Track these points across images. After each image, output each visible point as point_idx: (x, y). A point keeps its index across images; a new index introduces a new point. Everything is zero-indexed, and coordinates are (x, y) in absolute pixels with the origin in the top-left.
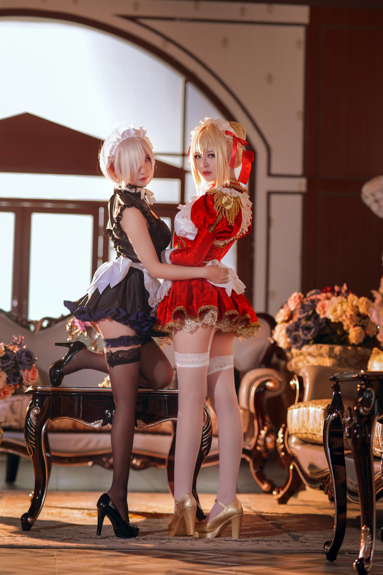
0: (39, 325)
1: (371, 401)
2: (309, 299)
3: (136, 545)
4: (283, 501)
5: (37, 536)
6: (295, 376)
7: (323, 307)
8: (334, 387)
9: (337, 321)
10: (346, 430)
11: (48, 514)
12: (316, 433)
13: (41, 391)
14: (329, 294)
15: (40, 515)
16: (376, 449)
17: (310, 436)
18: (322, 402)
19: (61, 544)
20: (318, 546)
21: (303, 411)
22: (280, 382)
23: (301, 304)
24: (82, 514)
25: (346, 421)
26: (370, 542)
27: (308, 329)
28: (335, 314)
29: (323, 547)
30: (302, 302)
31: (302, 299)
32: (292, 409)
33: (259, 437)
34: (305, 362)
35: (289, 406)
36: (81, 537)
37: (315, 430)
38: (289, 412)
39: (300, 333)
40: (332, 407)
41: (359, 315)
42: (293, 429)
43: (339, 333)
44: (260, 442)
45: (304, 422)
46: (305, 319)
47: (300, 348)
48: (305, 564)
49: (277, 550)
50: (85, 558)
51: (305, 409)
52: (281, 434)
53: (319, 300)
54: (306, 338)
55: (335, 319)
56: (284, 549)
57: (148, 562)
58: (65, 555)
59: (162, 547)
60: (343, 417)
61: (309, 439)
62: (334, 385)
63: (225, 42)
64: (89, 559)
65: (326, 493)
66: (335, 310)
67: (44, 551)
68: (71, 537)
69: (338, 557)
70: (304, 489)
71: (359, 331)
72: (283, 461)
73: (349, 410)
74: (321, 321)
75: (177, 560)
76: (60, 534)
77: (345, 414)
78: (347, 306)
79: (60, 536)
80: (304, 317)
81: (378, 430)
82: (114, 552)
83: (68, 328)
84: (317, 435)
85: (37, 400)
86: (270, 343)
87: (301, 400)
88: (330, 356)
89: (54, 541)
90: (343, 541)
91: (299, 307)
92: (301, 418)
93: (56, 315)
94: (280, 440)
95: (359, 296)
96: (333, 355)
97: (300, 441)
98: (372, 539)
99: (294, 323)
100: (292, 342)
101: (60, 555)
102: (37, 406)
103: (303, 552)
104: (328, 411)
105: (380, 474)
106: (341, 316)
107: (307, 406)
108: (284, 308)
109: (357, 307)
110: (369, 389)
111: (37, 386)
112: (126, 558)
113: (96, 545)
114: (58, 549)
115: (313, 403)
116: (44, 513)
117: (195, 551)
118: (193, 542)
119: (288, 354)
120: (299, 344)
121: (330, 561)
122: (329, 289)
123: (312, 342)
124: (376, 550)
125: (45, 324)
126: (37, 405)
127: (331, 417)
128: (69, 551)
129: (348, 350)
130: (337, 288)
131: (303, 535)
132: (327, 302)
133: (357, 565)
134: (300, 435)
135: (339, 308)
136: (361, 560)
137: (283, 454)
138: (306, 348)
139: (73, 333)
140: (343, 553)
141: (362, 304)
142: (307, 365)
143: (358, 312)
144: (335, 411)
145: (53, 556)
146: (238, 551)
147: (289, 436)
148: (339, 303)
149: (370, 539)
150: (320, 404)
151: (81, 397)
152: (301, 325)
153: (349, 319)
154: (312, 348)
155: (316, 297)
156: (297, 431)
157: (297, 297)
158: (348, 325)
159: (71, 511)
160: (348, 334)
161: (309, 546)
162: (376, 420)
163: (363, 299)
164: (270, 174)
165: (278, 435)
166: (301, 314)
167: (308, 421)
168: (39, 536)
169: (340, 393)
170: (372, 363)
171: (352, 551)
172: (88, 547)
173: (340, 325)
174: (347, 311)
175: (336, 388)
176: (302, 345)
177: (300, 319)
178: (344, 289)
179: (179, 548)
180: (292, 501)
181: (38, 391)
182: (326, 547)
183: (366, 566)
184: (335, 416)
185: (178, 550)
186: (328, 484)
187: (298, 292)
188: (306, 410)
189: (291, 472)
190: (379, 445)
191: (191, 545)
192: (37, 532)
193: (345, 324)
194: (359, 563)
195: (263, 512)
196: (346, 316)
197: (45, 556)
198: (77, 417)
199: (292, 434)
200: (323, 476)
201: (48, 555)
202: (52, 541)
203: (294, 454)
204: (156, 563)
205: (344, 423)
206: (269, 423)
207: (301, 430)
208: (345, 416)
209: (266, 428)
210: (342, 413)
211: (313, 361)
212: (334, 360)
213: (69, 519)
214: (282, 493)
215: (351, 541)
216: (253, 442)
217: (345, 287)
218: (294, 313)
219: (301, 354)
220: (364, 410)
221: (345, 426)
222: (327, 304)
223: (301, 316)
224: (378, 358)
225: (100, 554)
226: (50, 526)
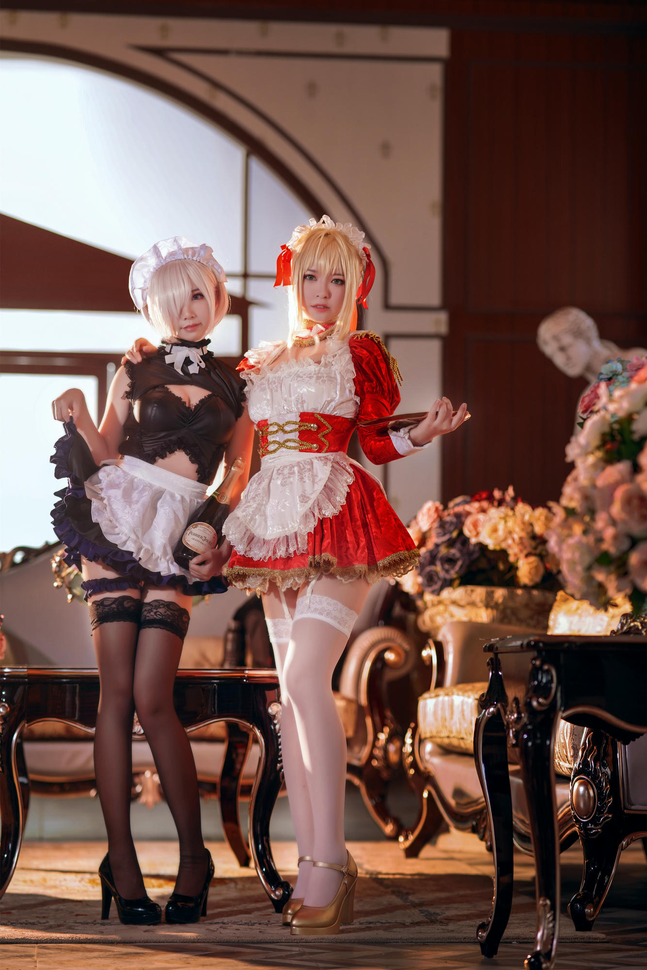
0: (8, 559)
1: (551, 688)
2: (451, 512)
3: (168, 935)
4: (412, 852)
5: (5, 922)
6: (431, 642)
7: (475, 525)
8: (490, 662)
9: (498, 548)
10: (511, 735)
11: (25, 881)
12: (465, 736)
13: (10, 676)
14: (485, 504)
15: (11, 884)
16: (562, 763)
17: (455, 742)
18: (474, 687)
19: (44, 935)
20: (468, 930)
21: (443, 702)
22: (406, 652)
23: (439, 520)
24: (80, 881)
25: (511, 720)
26: (551, 925)
27: (450, 561)
28: (495, 535)
29: (476, 932)
30: (440, 518)
31: (440, 513)
32: (425, 699)
33: (376, 743)
34: (447, 615)
35: (421, 694)
36: (78, 921)
37: (463, 732)
38: (421, 704)
39: (438, 568)
40: (488, 698)
41: (534, 537)
42: (428, 730)
43: (501, 567)
44: (378, 753)
45: (445, 720)
46: (445, 544)
47: (438, 592)
48: (446, 962)
49: (401, 939)
50: (85, 959)
51: (446, 698)
52: (410, 738)
53: (468, 514)
54: (448, 577)
55: (495, 545)
56: (411, 936)
57: (189, 963)
58: (51, 953)
59: (212, 936)
60: (505, 713)
61: (454, 747)
62: (491, 659)
63: (312, 89)
64: (90, 962)
65: (482, 839)
66: (495, 530)
67: (17, 947)
68: (61, 922)
69: (500, 949)
70: (447, 830)
71: (535, 564)
72: (413, 785)
73: (515, 702)
74: (471, 548)
75: (236, 960)
76: (44, 917)
77: (509, 709)
78: (515, 522)
79: (44, 921)
80: (443, 543)
81: (565, 732)
82: (132, 947)
83: (54, 565)
84: (466, 740)
85: (4, 693)
86: (390, 585)
87: (440, 684)
88: (487, 606)
89: (33, 931)
90: (509, 922)
91: (436, 525)
92: (440, 712)
93: (37, 543)
94: (408, 749)
95: (534, 507)
96: (492, 604)
97: (439, 750)
98: (554, 919)
99: (427, 552)
100: (426, 582)
101: (42, 954)
102: (3, 702)
103: (443, 941)
104: (483, 703)
105: (569, 806)
106: (505, 539)
107: (450, 693)
108: (411, 527)
109: (531, 525)
110: (546, 667)
111: (4, 667)
112: (152, 957)
113: (102, 936)
114: (40, 943)
115: (460, 690)
116: (17, 880)
117: (267, 943)
118: (263, 928)
119: (419, 603)
120: (436, 587)
121: (486, 957)
122: (484, 495)
123: (457, 582)
124: (563, 935)
125: (19, 557)
126: (4, 700)
127: (486, 713)
128: (57, 947)
129: (517, 595)
130: (497, 494)
131: (443, 912)
132: (481, 517)
133: (530, 963)
134: (439, 740)
135: (501, 527)
136: (536, 955)
137: (412, 772)
138: (449, 592)
139: (64, 574)
140: (508, 942)
141: (539, 519)
142: (449, 620)
143: (533, 531)
144: (494, 704)
145: (31, 956)
146: (337, 942)
147: (421, 741)
148: (501, 518)
149: (551, 919)
150: (472, 690)
151: (78, 685)
152: (440, 555)
153: (518, 545)
154: (458, 593)
155: (464, 509)
156: (434, 733)
157: (433, 510)
158: (515, 555)
159: (62, 876)
160: (517, 569)
161: (452, 931)
162: (559, 717)
163: (540, 512)
164: (387, 306)
165: (405, 739)
166: (440, 536)
167: (452, 718)
168: (9, 922)
169: (500, 673)
170: (556, 616)
171: (523, 939)
172: (89, 939)
173: (503, 554)
174: (514, 531)
175: (495, 665)
176: (442, 588)
177: (437, 546)
178: (509, 495)
179: (239, 939)
180: (427, 851)
181: (5, 677)
182: (480, 933)
183: (544, 966)
184: (493, 712)
185: (238, 942)
186: (485, 823)
187: (434, 501)
188: (448, 700)
189: (425, 802)
190: (567, 757)
191: (260, 932)
192: (5, 915)
193: (511, 552)
194: (533, 960)
195: (380, 873)
196: (513, 540)
197: (17, 956)
198: (71, 718)
199: (426, 739)
200: (476, 810)
201: (23, 954)
202: (29, 931)
203: (429, 772)
204: (200, 965)
205: (508, 723)
206: (392, 722)
207: (441, 732)
208: (508, 713)
209: (387, 730)
210: (505, 707)
211: (461, 615)
212: (495, 612)
213: (58, 891)
214: (411, 838)
215: (521, 922)
216: (365, 752)
217: (511, 491)
218: (428, 535)
219: (440, 602)
220: (539, 703)
221: (508, 729)
222: (482, 520)
223: (439, 540)
224: (565, 607)
225: (109, 951)
226: (27, 903)
